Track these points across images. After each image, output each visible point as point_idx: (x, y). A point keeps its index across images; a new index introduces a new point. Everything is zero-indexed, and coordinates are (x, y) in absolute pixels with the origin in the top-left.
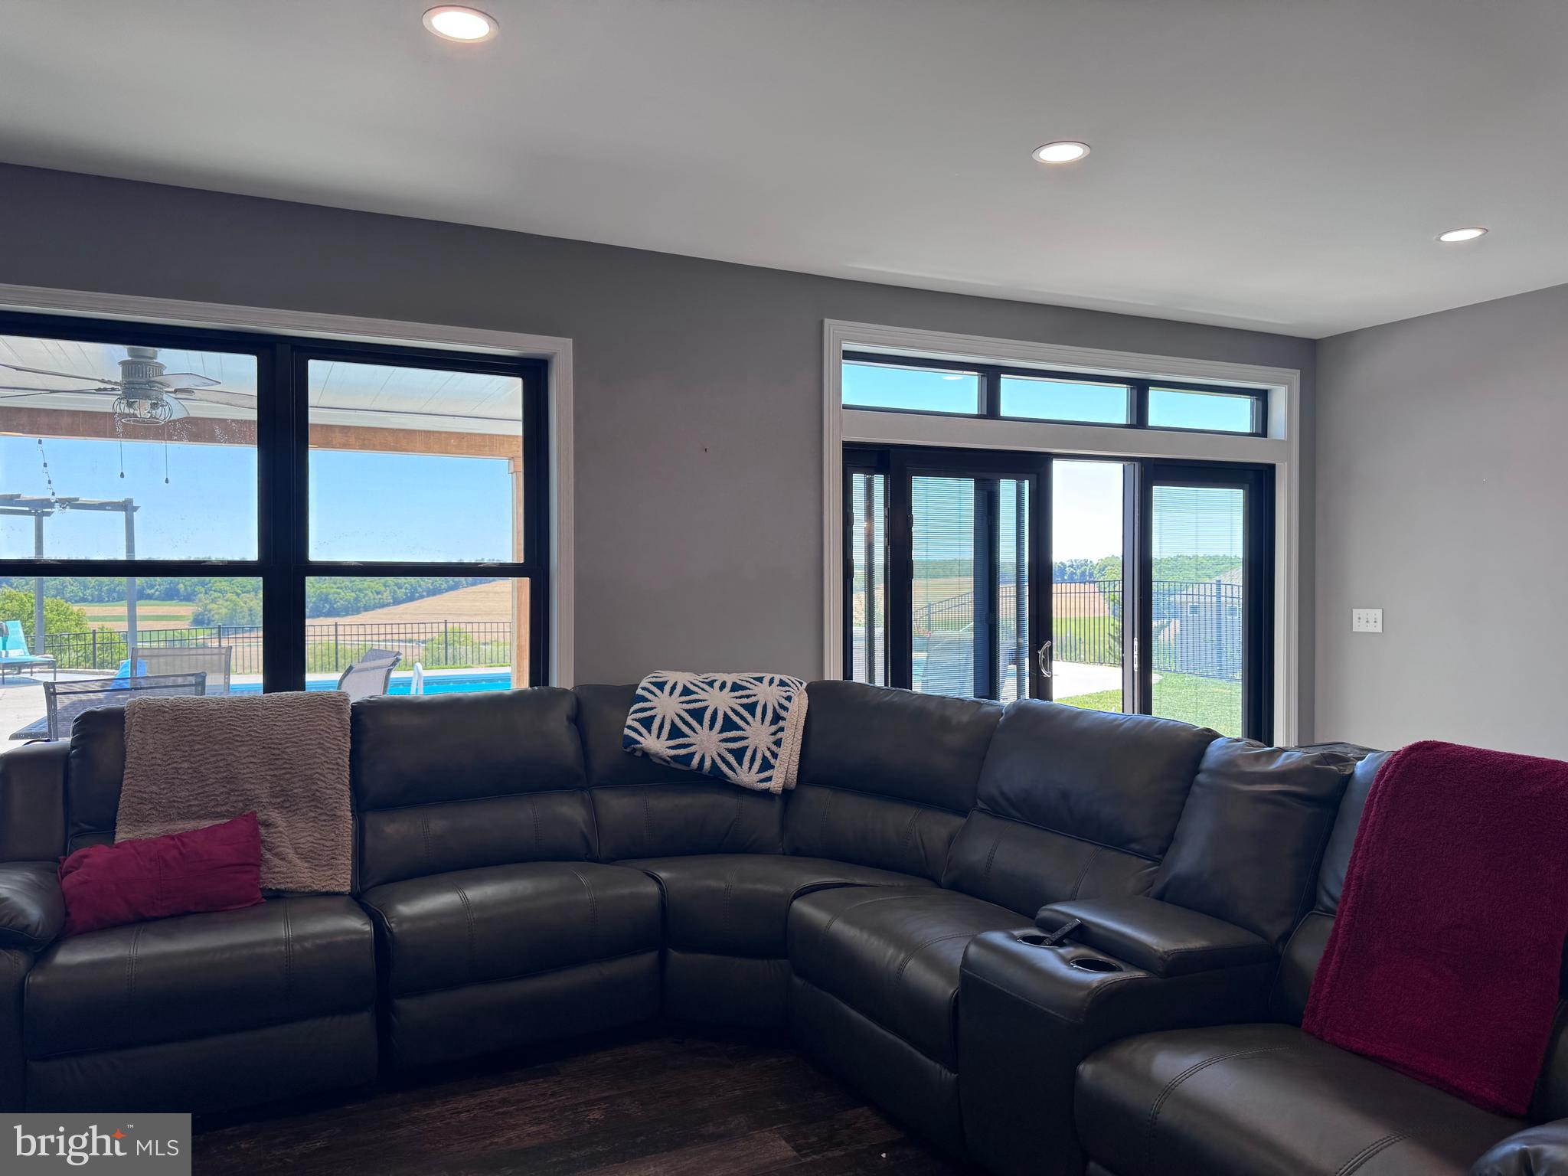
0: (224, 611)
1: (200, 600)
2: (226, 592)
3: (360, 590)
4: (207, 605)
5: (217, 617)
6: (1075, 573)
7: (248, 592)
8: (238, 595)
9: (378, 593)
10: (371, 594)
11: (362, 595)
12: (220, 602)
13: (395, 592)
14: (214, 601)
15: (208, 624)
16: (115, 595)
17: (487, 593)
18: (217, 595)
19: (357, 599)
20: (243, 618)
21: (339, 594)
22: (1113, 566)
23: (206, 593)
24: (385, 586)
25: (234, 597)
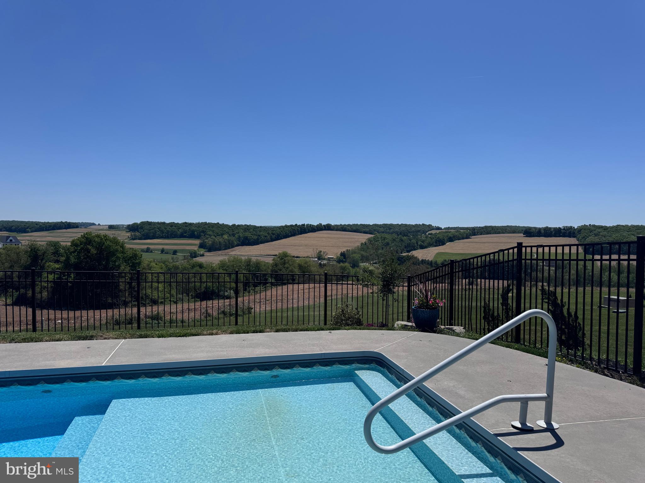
0: (210, 242)
1: (202, 238)
2: (211, 235)
3: (259, 236)
4: (204, 240)
5: (208, 244)
6: (566, 233)
7: (219, 235)
8: (215, 237)
9: (265, 237)
10: (263, 237)
11: (259, 237)
12: (209, 239)
13: (271, 236)
14: (207, 239)
15: (205, 247)
16: (173, 236)
17: (306, 237)
18: (208, 236)
19: (258, 239)
20: (217, 245)
21: (251, 237)
22: (585, 229)
23: (204, 236)
24: (268, 234)
25: (214, 237)
